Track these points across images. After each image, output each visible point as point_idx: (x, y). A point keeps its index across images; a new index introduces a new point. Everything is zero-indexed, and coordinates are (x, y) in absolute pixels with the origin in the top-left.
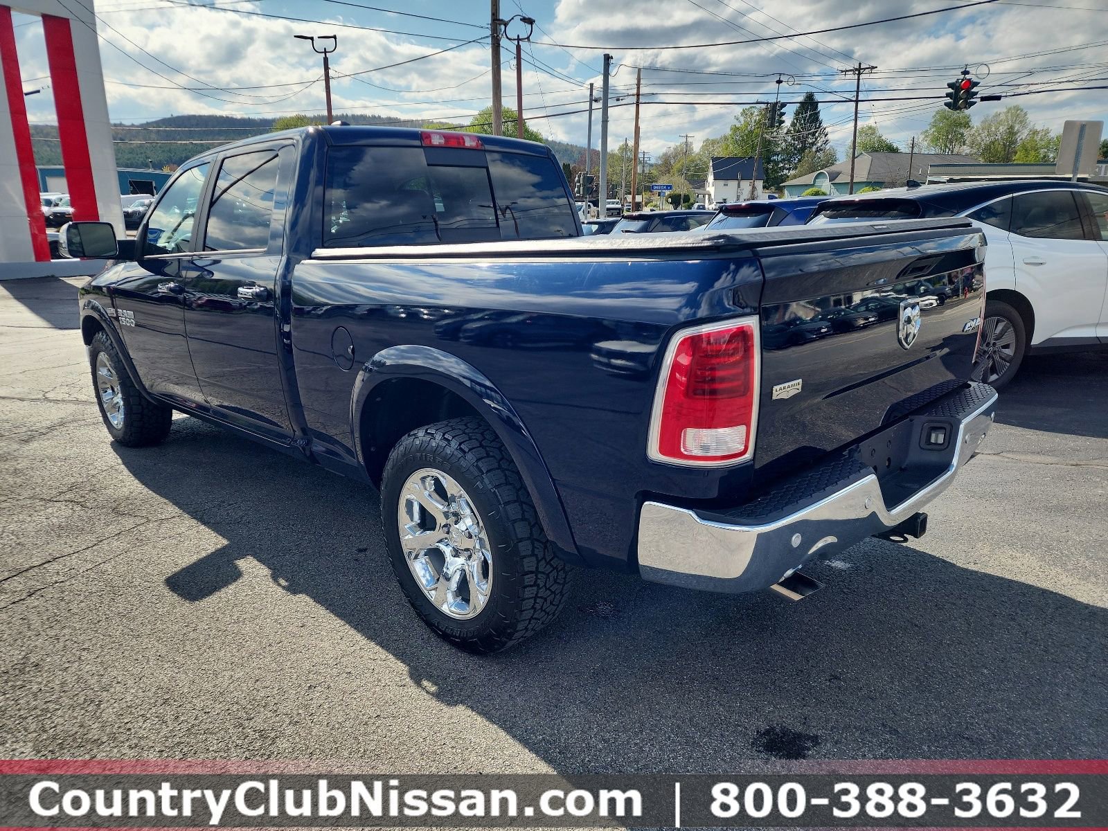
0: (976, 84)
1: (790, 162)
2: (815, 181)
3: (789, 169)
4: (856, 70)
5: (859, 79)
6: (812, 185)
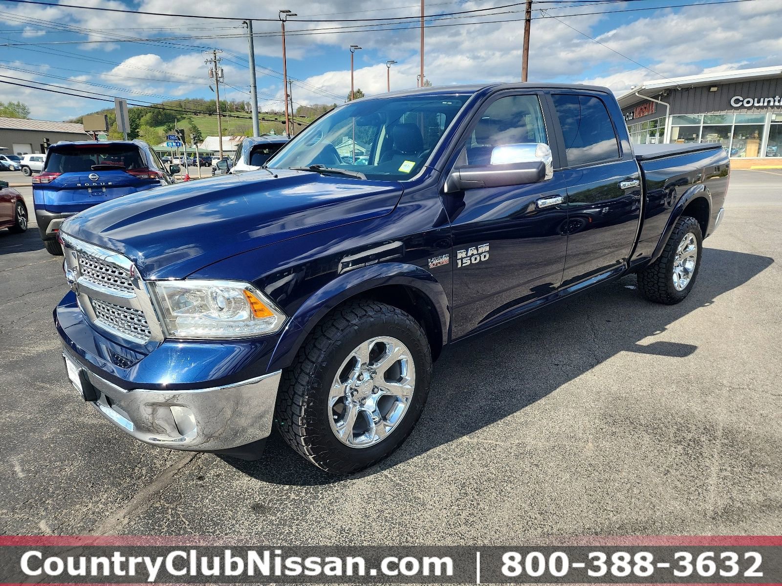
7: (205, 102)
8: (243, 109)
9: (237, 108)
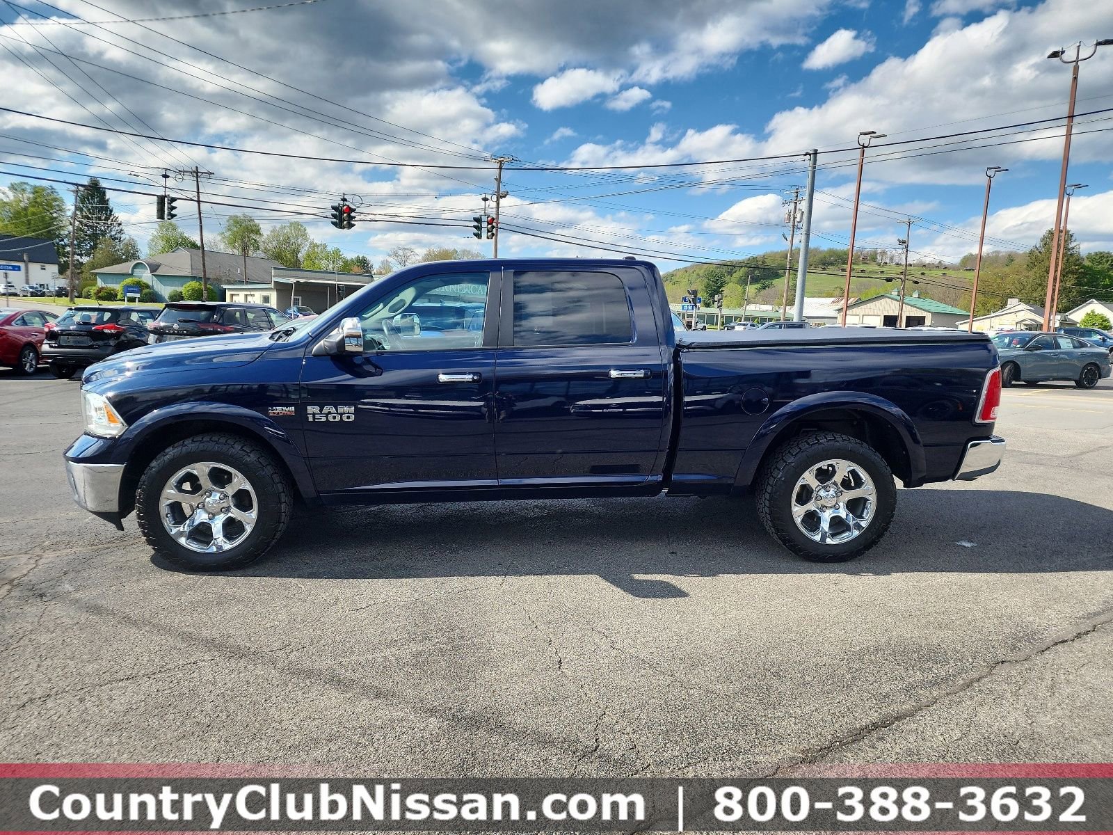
0: (353, 210)
1: (79, 246)
2: (132, 271)
3: (81, 255)
4: (194, 172)
5: (197, 181)
6: (131, 275)
7: (821, 252)
8: (874, 259)
9: (864, 259)
